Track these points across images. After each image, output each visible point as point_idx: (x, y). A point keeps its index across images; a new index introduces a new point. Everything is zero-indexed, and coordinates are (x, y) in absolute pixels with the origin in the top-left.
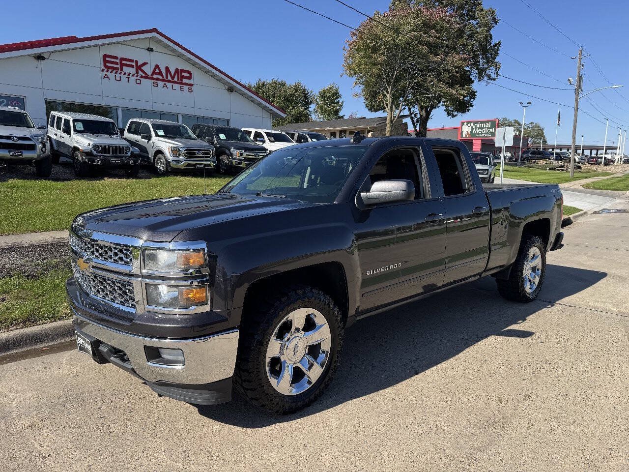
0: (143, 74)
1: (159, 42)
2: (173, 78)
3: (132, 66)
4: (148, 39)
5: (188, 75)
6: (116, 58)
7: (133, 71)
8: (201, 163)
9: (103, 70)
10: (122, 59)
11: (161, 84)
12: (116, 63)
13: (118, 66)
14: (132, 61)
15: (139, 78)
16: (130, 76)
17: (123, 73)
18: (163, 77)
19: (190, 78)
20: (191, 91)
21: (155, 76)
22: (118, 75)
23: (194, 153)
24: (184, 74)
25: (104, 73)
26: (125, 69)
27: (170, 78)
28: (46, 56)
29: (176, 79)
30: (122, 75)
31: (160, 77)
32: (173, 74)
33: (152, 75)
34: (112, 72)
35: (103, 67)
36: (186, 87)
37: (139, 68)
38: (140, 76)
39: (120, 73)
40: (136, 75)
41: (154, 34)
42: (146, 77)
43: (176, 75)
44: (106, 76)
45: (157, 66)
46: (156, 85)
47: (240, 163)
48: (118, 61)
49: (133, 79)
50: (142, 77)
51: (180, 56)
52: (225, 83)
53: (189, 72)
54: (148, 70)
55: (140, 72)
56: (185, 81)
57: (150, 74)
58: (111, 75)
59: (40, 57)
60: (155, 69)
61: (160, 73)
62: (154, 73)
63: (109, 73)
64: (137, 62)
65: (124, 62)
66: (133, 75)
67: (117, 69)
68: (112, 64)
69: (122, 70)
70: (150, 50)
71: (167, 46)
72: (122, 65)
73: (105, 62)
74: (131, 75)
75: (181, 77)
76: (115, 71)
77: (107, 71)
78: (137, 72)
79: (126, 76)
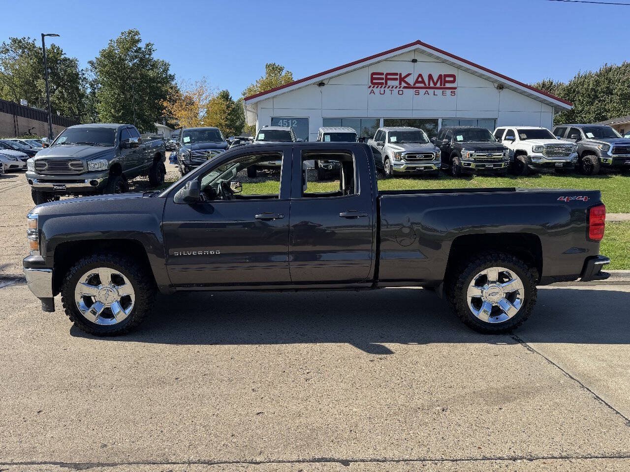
0: (406, 85)
1: (423, 52)
2: (435, 84)
3: (396, 79)
4: (413, 52)
5: (452, 79)
6: (382, 74)
7: (397, 83)
8: (421, 166)
9: (370, 87)
10: (388, 74)
11: (422, 91)
12: (382, 79)
13: (384, 81)
14: (396, 74)
15: (401, 89)
16: (393, 89)
17: (387, 87)
18: (425, 85)
19: (453, 82)
20: (453, 93)
21: (417, 85)
22: (382, 89)
23: (415, 157)
24: (447, 79)
25: (371, 89)
26: (389, 83)
27: (432, 85)
28: (325, 82)
29: (438, 85)
30: (386, 89)
31: (422, 85)
32: (435, 81)
33: (415, 84)
34: (377, 87)
35: (370, 84)
36: (448, 92)
37: (402, 80)
38: (402, 87)
39: (385, 87)
40: (399, 86)
41: (418, 46)
42: (409, 87)
43: (439, 81)
44: (372, 92)
45: (420, 75)
46: (417, 93)
47: (469, 164)
48: (384, 76)
49: (396, 91)
50: (405, 87)
51: (444, 61)
52: (494, 81)
53: (454, 76)
54: (411, 80)
55: (403, 83)
56: (448, 85)
57: (412, 83)
58: (376, 90)
59: (321, 84)
60: (418, 78)
61: (423, 82)
62: (417, 82)
63: (375, 89)
64: (401, 74)
65: (389, 77)
66: (397, 87)
67: (382, 83)
68: (378, 80)
69: (386, 83)
70: (414, 61)
71: (431, 55)
72: (387, 79)
73: (372, 79)
74: (394, 87)
75: (444, 82)
76: (380, 86)
77: (373, 87)
78: (400, 84)
79: (390, 89)
